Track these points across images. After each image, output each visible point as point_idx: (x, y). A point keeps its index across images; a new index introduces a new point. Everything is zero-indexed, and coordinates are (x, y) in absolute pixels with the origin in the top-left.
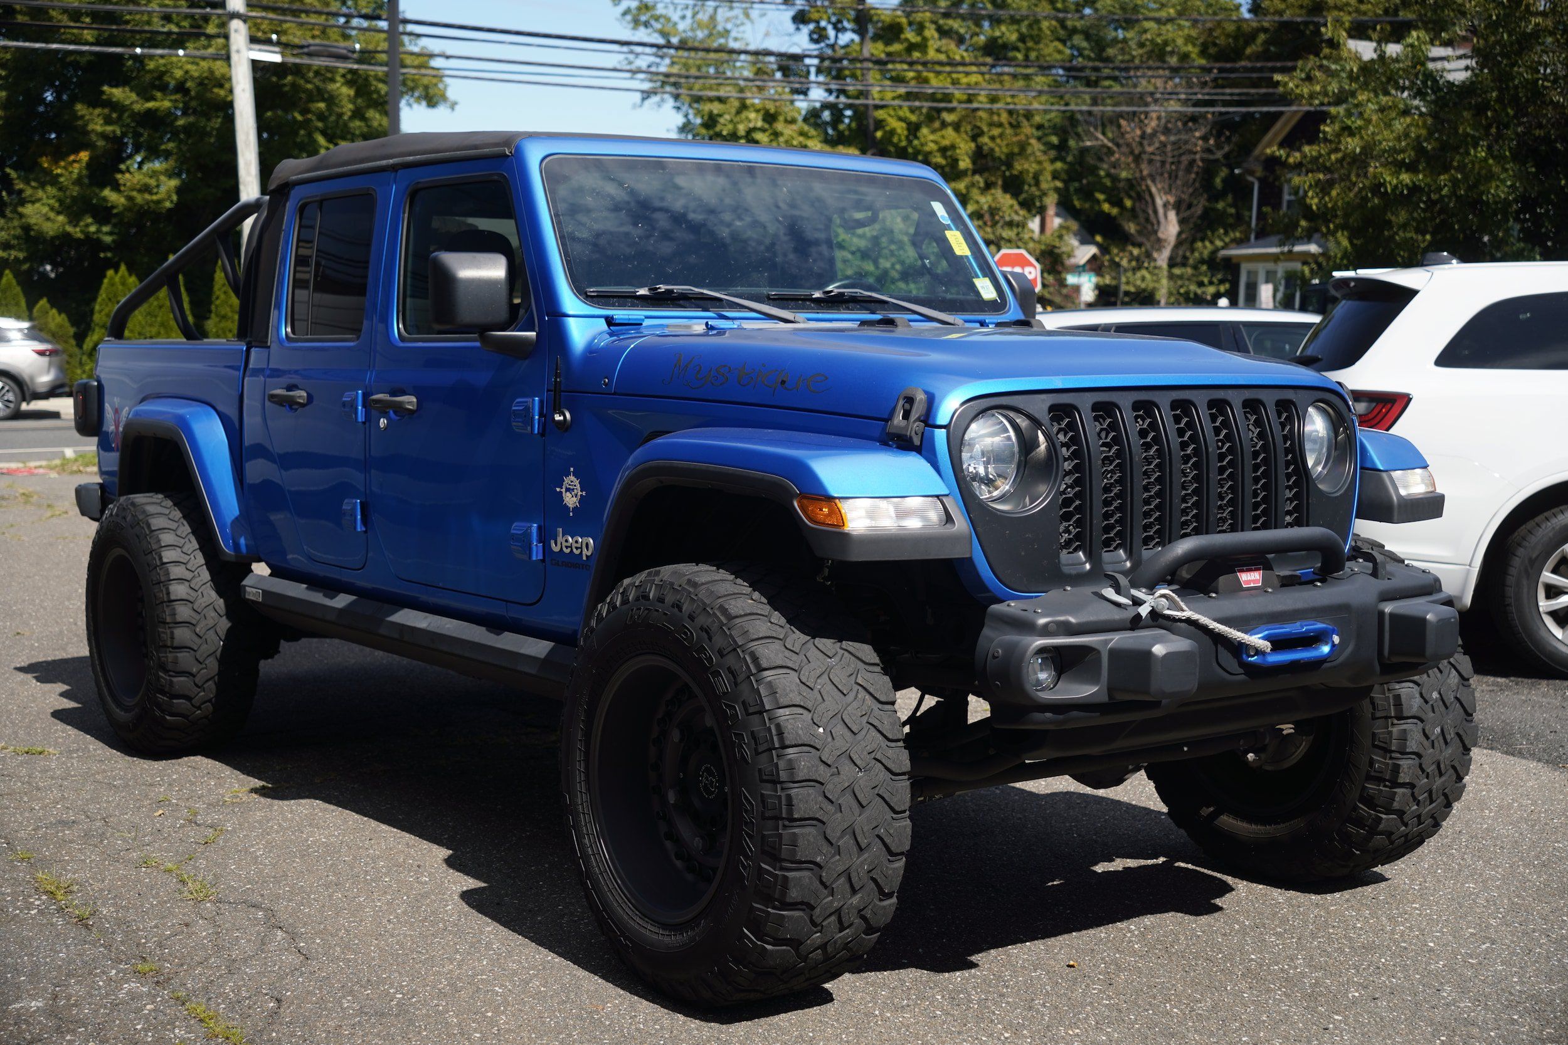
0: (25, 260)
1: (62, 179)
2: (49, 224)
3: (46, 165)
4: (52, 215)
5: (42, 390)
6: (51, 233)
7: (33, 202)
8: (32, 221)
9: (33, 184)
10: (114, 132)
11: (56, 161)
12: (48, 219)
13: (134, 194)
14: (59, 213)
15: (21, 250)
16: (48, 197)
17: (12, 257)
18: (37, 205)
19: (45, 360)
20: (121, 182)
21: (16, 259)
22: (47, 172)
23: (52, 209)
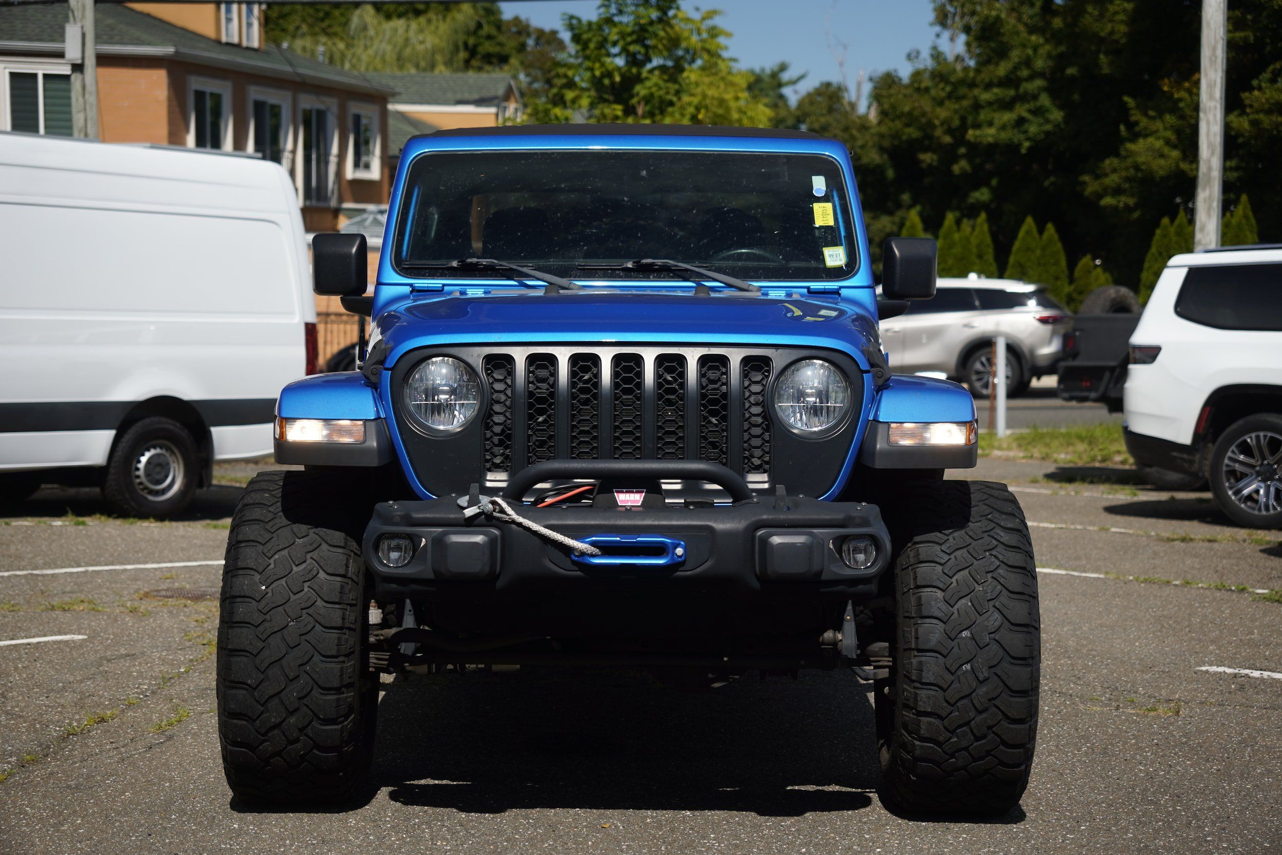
0: (1137, 206)
1: (1181, 105)
2: (1162, 162)
3: (1166, 88)
4: (1166, 150)
5: (1042, 363)
6: (1162, 173)
7: (1146, 136)
8: (1141, 159)
9: (1151, 113)
10: (1246, 38)
11: (1178, 84)
12: (1162, 156)
13: (1261, 116)
14: (1175, 147)
15: (1132, 195)
16: (1165, 129)
17: (1121, 205)
18: (1150, 140)
19: (1048, 328)
20: (1247, 102)
21: (1127, 206)
22: (1169, 96)
23: (1168, 142)
